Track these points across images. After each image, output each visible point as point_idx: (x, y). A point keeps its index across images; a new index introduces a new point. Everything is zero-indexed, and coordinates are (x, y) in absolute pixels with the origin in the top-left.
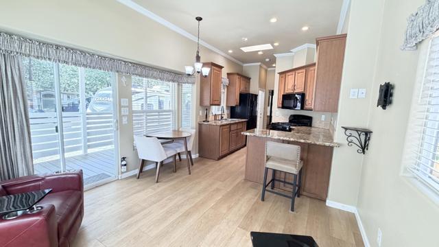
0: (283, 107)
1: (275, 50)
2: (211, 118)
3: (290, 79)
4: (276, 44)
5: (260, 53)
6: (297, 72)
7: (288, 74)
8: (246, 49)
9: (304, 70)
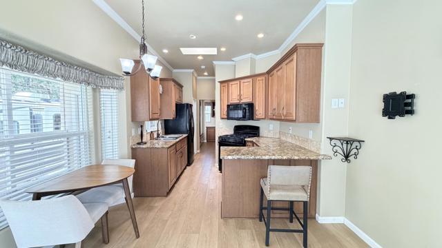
0: (229, 118)
1: (218, 57)
2: (146, 138)
3: (234, 88)
4: (223, 49)
5: (200, 58)
6: (242, 81)
7: (231, 83)
8: (186, 51)
9: (250, 80)
